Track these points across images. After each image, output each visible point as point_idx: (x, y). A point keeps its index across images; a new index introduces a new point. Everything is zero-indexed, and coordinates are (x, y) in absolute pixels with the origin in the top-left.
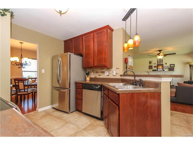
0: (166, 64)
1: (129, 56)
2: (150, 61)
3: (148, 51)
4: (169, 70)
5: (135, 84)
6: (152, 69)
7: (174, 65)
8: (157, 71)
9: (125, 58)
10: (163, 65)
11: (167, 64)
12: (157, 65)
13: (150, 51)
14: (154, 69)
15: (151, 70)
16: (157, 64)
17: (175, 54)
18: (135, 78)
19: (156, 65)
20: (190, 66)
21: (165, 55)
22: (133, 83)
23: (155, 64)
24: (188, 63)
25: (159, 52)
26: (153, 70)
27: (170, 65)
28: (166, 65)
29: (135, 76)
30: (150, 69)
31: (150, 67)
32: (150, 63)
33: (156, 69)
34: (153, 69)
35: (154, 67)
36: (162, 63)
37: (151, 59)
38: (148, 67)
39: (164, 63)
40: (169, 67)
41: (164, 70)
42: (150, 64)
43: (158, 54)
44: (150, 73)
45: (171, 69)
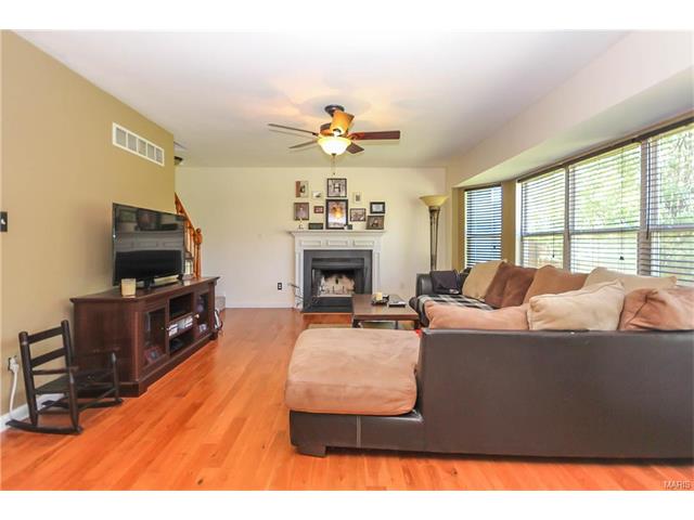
0: (358, 198)
2: (298, 183)
4: (368, 227)
7: (384, 207)
8: (327, 228)
10: (347, 201)
11: (362, 198)
12: (328, 201)
14: (313, 218)
15: (305, 224)
16: (325, 197)
19: (321, 203)
20: (432, 211)
23: (318, 196)
24: (425, 199)
26: (311, 226)
27: (372, 204)
28: (357, 205)
30: (297, 218)
31: (300, 209)
32: (300, 189)
33: (319, 218)
34: (311, 221)
35: (317, 209)
36: (344, 194)
37: (300, 174)
38: (290, 210)
39: (349, 198)
40: (368, 214)
41: (350, 227)
42: (298, 196)
43: (325, 127)
44: (297, 239)
45: (375, 221)
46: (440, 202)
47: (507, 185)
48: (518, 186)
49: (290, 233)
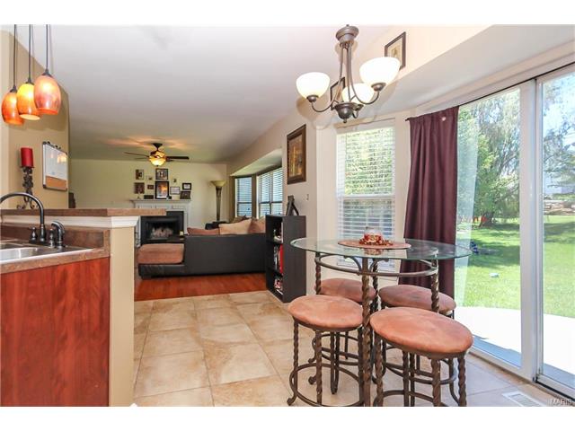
0: (175, 181)
1: (44, 143)
2: (137, 171)
3: (127, 139)
4: (181, 198)
5: (42, 240)
6: (143, 192)
7: (191, 186)
8: (156, 198)
9: (23, 150)
10: (168, 182)
11: (177, 181)
12: (156, 182)
13: (133, 140)
14: (148, 192)
15: (142, 196)
16: (154, 179)
17: (187, 158)
18: (42, 221)
19: (152, 183)
20: (217, 189)
21: (169, 159)
22: (36, 237)
23: (150, 179)
24: (213, 183)
25: (154, 148)
26: (146, 197)
27: (183, 184)
28: (175, 184)
29: (42, 213)
30: (136, 192)
31: (139, 188)
32: (139, 174)
33: (151, 192)
34: (146, 194)
35: (150, 187)
36: (166, 178)
37: (140, 165)
38: (132, 188)
39: (170, 180)
40: (181, 190)
41: (170, 198)
42: (137, 178)
43: (153, 153)
44: (137, 205)
45: (185, 195)
46: (221, 184)
47: (253, 176)
48: (258, 177)
49: (132, 201)
